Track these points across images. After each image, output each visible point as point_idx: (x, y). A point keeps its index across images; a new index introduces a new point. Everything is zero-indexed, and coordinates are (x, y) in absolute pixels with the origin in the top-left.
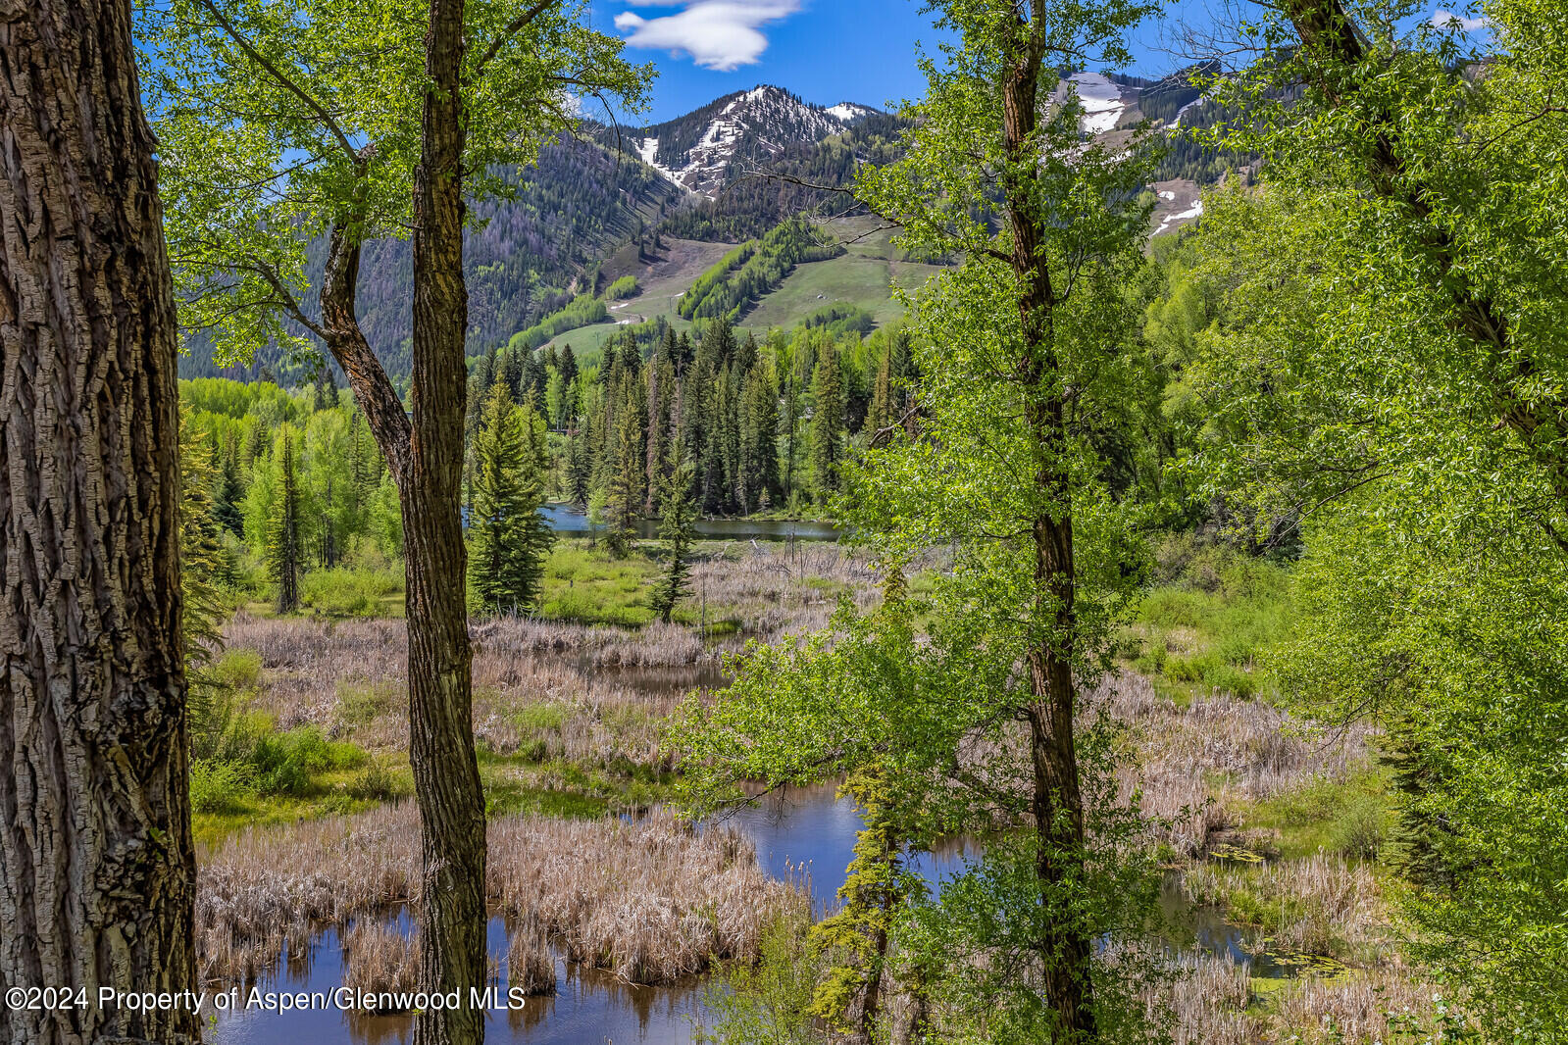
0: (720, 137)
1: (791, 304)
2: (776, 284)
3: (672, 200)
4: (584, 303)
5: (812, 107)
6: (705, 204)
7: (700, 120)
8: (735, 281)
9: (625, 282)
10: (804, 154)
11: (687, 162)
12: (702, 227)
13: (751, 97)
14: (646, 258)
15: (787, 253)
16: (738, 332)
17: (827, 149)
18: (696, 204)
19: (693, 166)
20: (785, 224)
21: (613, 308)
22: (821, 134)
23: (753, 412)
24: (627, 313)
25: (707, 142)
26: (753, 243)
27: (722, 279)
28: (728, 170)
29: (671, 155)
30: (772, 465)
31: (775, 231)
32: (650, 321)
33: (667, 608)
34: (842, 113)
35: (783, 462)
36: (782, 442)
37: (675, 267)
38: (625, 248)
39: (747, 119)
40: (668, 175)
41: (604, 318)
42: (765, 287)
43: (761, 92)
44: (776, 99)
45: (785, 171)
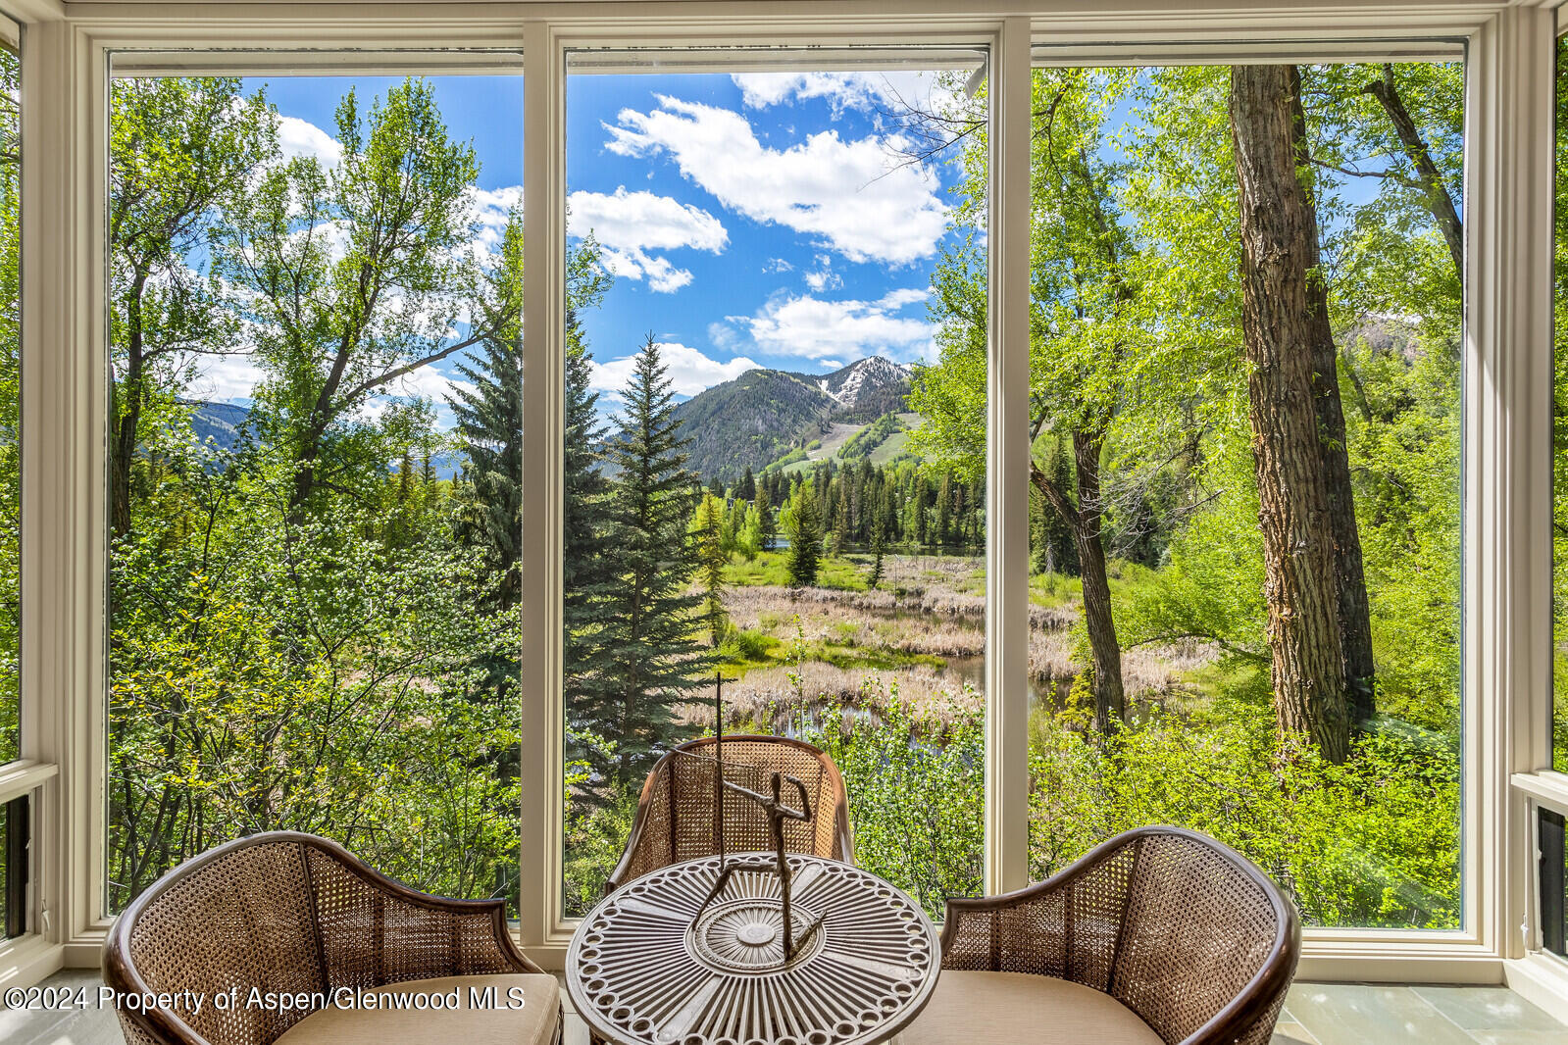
0: (855, 380)
1: (887, 451)
2: (881, 443)
3: (834, 407)
4: (797, 452)
5: (895, 365)
6: (849, 408)
7: (844, 373)
8: (862, 441)
9: (815, 442)
10: (892, 385)
11: (841, 390)
12: (847, 417)
13: (868, 362)
14: (823, 432)
15: (885, 429)
17: (903, 383)
18: (845, 408)
19: (843, 392)
20: (884, 416)
21: (809, 454)
22: (900, 377)
24: (815, 456)
25: (849, 382)
26: (870, 425)
27: (857, 441)
28: (859, 394)
29: (835, 387)
31: (880, 420)
32: (826, 460)
33: (874, 583)
34: (908, 367)
37: (837, 435)
38: (813, 426)
39: (866, 371)
40: (831, 395)
41: (806, 458)
42: (875, 444)
43: (872, 359)
44: (880, 362)
45: (884, 393)
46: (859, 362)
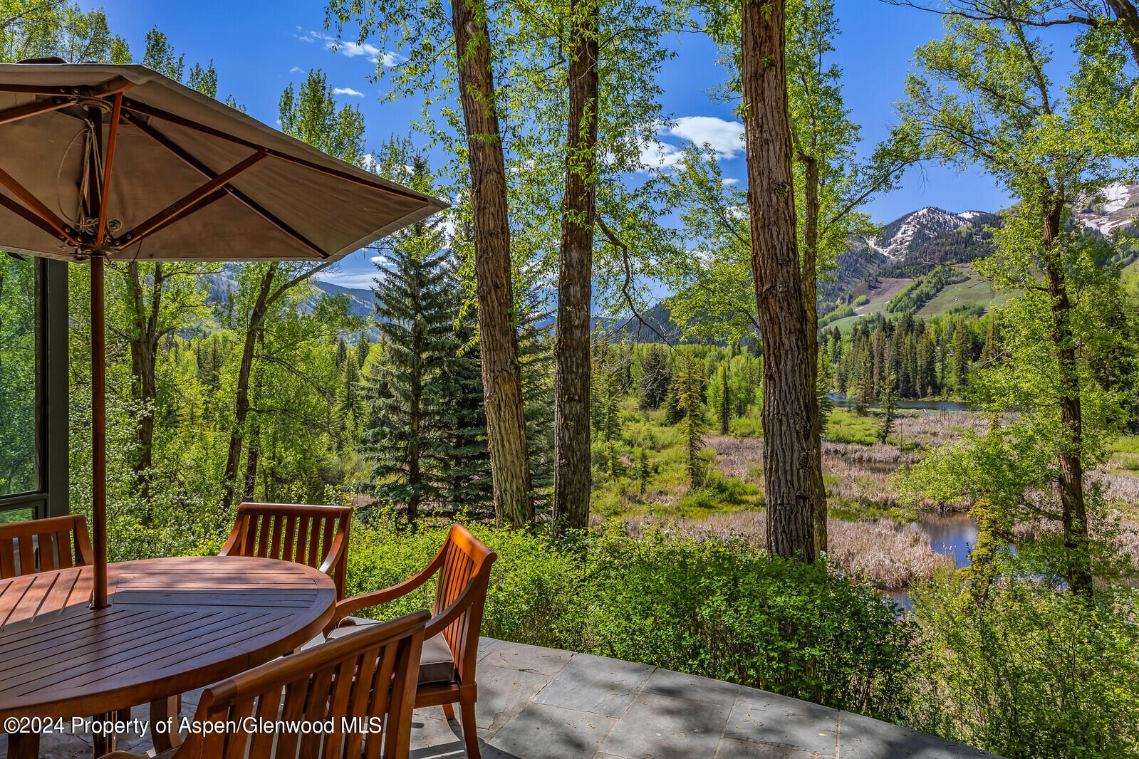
0: (906, 233)
1: (942, 304)
2: (934, 295)
3: (883, 262)
4: (843, 308)
5: (951, 215)
6: (899, 262)
7: (896, 225)
8: (914, 295)
9: (862, 298)
10: (947, 236)
11: (890, 244)
12: (898, 272)
13: (921, 213)
14: (871, 287)
15: (940, 280)
16: (916, 317)
17: (960, 233)
18: (894, 263)
19: (893, 246)
20: (938, 268)
21: (856, 310)
22: (956, 226)
23: (924, 353)
24: (863, 312)
25: (899, 235)
26: (922, 278)
27: (908, 294)
28: (910, 246)
29: (884, 243)
30: (933, 376)
31: (934, 272)
32: (873, 314)
33: (884, 438)
34: (967, 215)
35: (939, 375)
36: (938, 366)
37: (885, 290)
38: (861, 283)
39: (918, 223)
40: (880, 250)
41: (852, 314)
42: (929, 297)
43: (925, 210)
44: (933, 213)
45: (938, 244)
46: (911, 214)
